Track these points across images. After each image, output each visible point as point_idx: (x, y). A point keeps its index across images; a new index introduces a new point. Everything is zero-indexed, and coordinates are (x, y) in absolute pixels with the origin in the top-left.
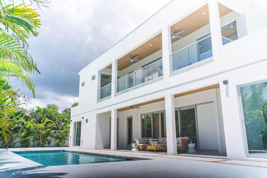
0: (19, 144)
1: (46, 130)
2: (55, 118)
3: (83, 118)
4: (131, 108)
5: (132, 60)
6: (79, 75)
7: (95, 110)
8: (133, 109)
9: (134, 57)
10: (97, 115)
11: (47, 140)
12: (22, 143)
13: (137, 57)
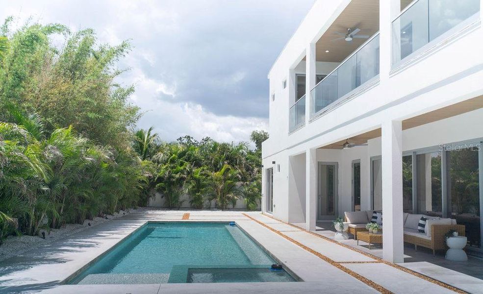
0: (186, 204)
1: (225, 181)
2: (240, 160)
3: (274, 163)
4: (344, 145)
5: (349, 39)
6: (269, 79)
7: (288, 149)
8: (349, 146)
9: (353, 29)
10: (290, 159)
11: (229, 198)
12: (192, 202)
13: (357, 30)
